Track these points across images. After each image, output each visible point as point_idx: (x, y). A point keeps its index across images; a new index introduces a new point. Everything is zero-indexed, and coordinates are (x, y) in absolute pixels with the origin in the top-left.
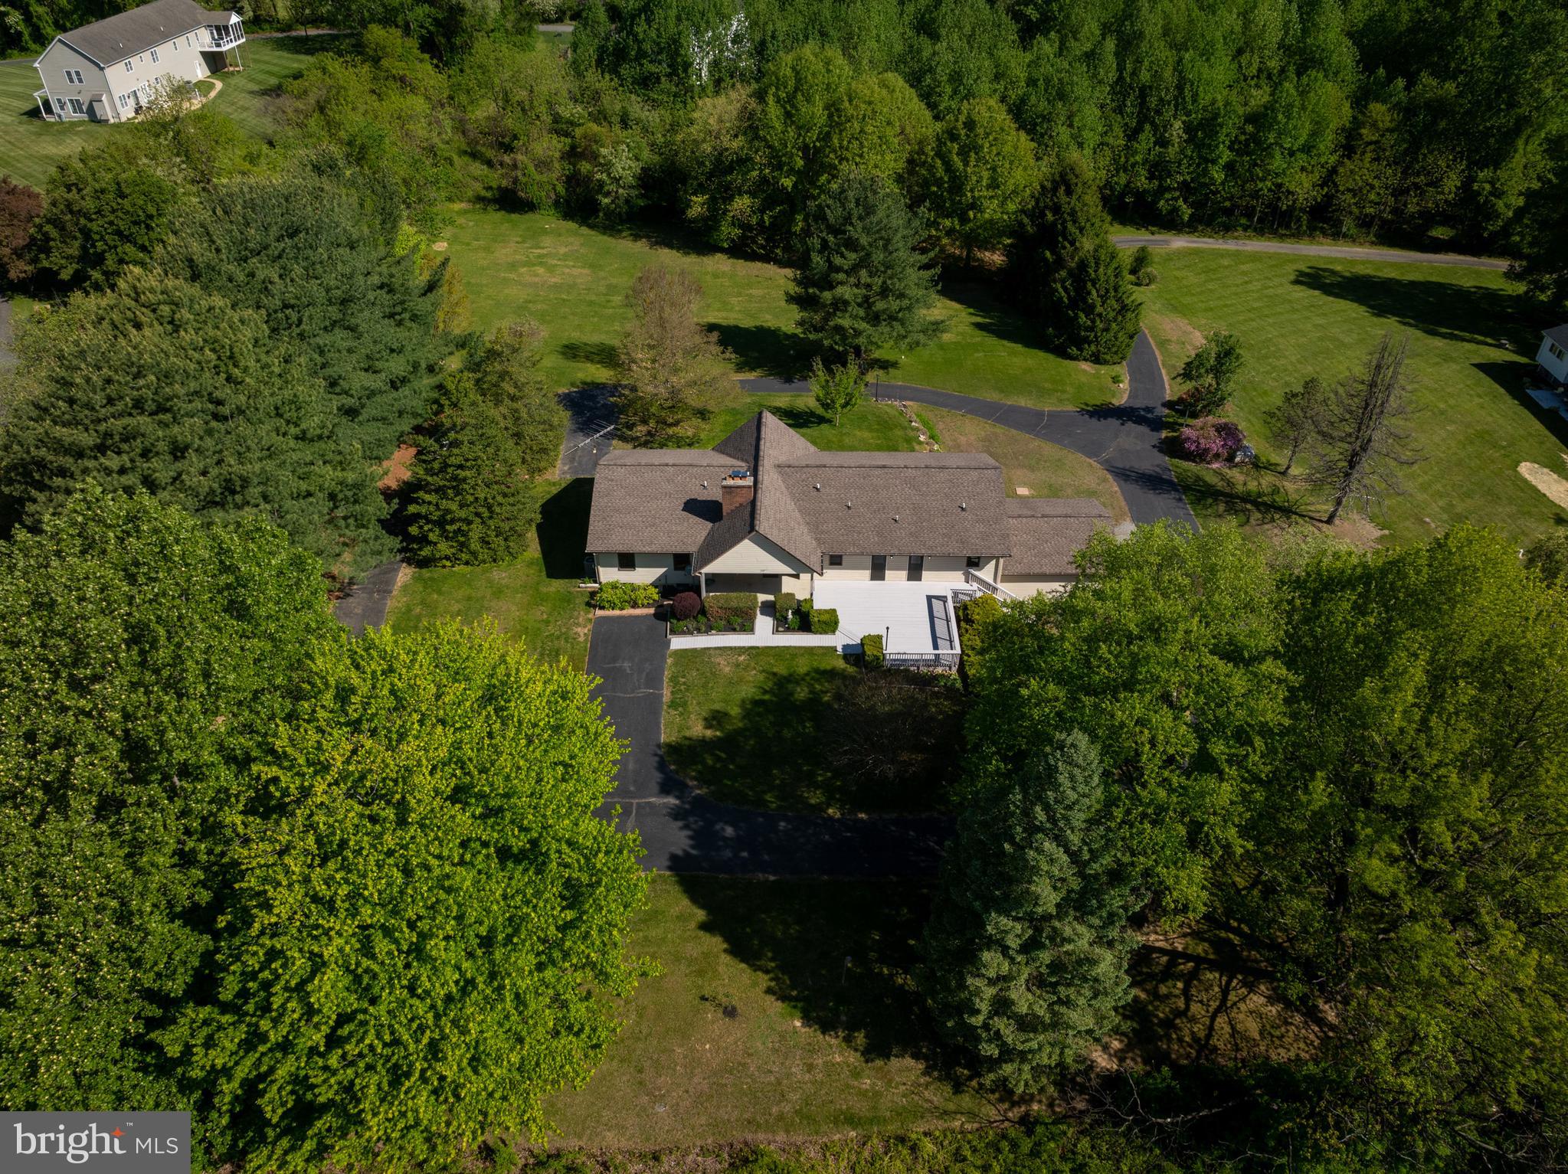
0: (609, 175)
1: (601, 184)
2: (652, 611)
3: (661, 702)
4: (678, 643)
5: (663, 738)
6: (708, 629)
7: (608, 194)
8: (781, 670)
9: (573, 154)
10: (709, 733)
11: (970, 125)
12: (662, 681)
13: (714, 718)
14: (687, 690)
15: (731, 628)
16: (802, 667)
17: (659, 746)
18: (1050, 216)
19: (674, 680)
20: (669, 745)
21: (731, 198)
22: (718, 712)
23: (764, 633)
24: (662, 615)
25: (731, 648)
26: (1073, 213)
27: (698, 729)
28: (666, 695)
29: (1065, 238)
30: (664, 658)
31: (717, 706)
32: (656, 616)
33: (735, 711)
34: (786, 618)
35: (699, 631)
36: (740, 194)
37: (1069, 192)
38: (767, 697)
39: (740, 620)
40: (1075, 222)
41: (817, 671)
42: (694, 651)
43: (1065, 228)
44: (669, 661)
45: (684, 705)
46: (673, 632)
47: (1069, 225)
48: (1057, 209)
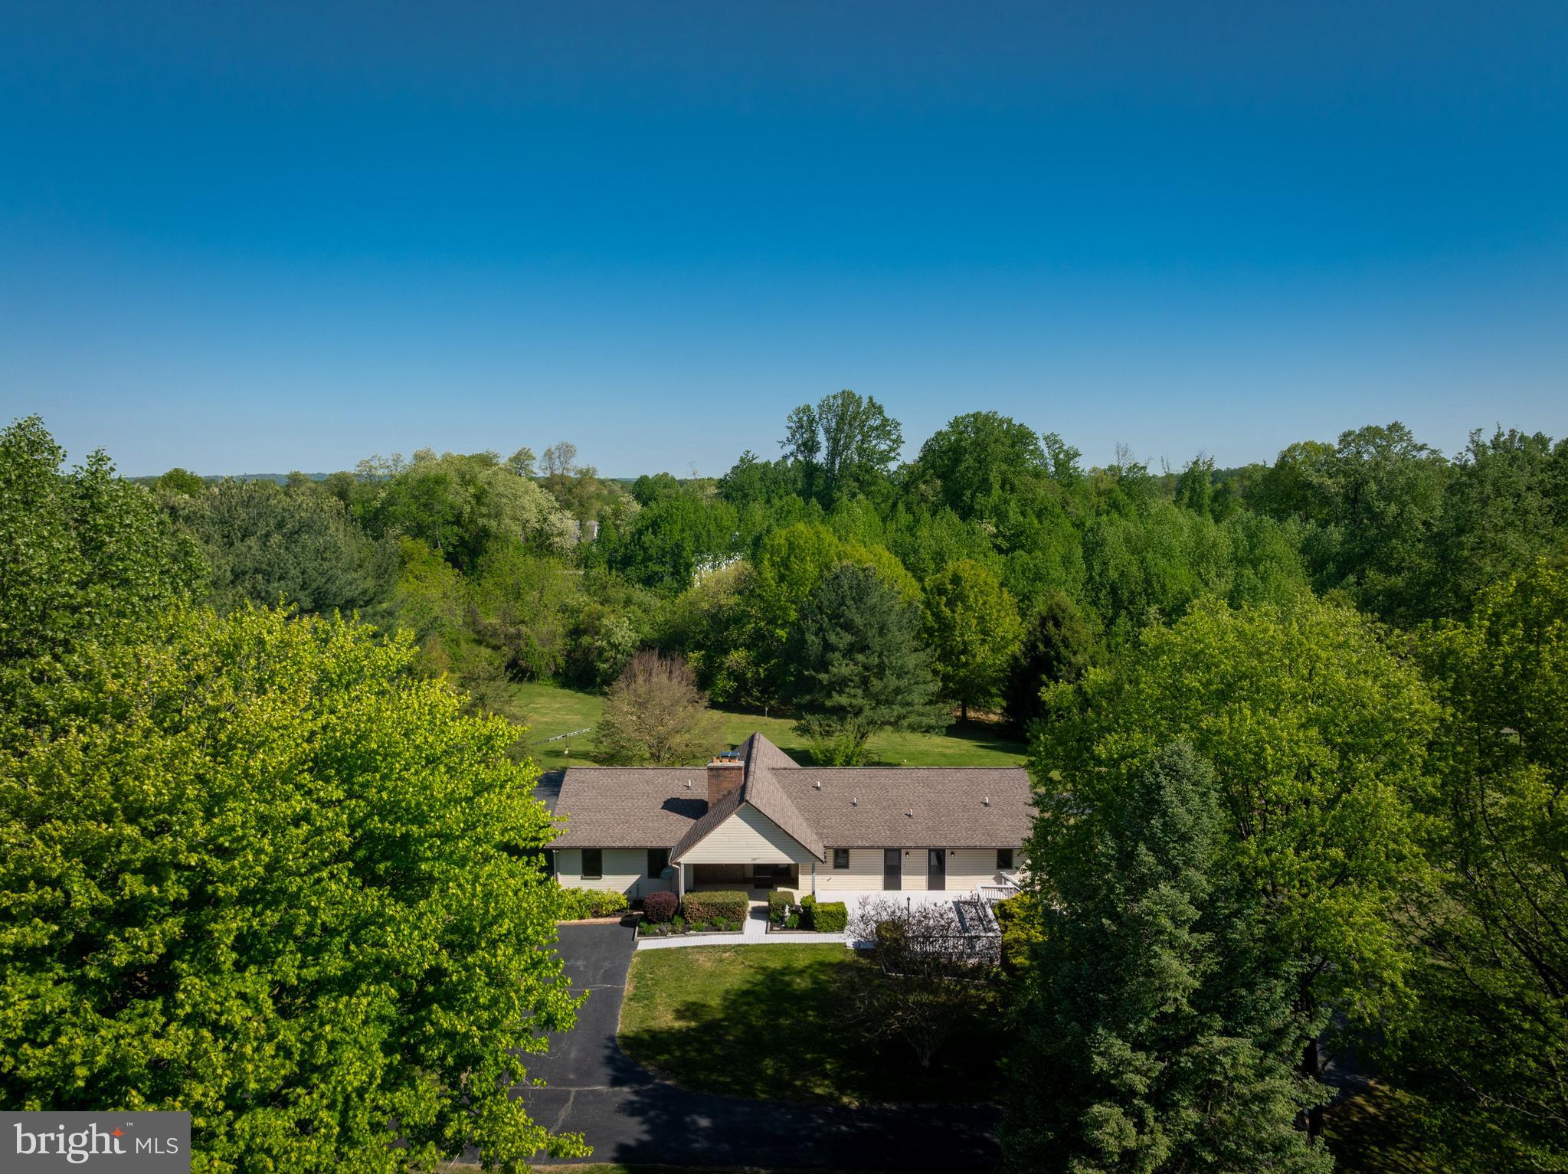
0: (609, 642)
1: (601, 651)
2: (618, 919)
3: (621, 997)
4: (645, 944)
5: (620, 1029)
6: (686, 930)
7: (606, 661)
8: (775, 964)
9: (576, 632)
10: (678, 1024)
11: (956, 580)
12: (623, 977)
13: (687, 1010)
14: (655, 985)
15: (715, 928)
16: (802, 961)
17: (612, 1039)
18: (1041, 647)
19: (639, 976)
20: (624, 1037)
21: (726, 652)
22: (694, 1004)
23: (755, 932)
24: (629, 923)
25: (714, 946)
26: (1065, 642)
27: (666, 1020)
28: (628, 989)
29: (1060, 662)
30: (628, 958)
31: (691, 999)
32: (622, 923)
33: (715, 1002)
34: (782, 918)
35: (674, 932)
36: (736, 649)
37: (1057, 625)
38: (757, 988)
39: (725, 921)
40: (1067, 647)
41: (821, 964)
42: (668, 952)
43: (1058, 654)
44: (634, 960)
45: (650, 998)
46: (642, 934)
47: (1062, 650)
48: (1048, 641)
